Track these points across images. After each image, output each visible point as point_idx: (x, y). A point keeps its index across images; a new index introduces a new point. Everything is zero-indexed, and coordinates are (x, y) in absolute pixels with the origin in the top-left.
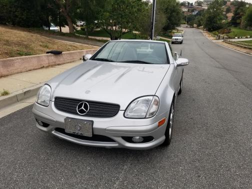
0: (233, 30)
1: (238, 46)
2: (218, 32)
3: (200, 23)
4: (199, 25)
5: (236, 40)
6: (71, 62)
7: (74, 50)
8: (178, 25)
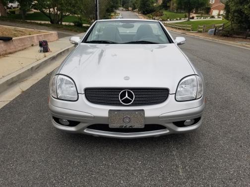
0: (165, 12)
1: (173, 27)
2: (152, 15)
3: (135, 6)
4: (134, 8)
5: (169, 22)
6: (23, 50)
7: (22, 35)
8: (117, 8)
